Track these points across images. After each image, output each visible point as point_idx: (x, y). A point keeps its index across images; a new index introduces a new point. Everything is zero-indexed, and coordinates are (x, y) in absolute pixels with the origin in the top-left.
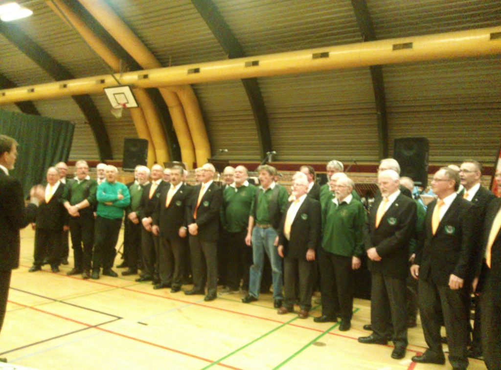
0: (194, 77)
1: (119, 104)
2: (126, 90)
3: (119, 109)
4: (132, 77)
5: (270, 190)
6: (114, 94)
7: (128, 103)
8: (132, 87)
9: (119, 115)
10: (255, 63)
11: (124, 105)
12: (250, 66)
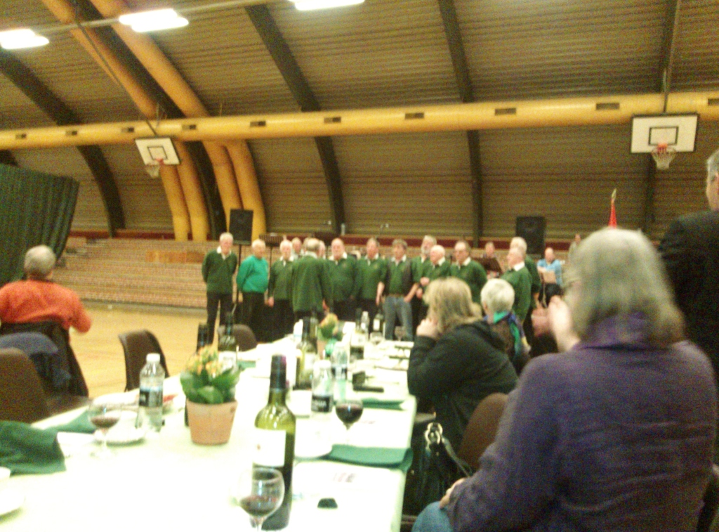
0: (259, 131)
2: (167, 143)
3: (155, 166)
4: (173, 126)
5: (402, 262)
6: (148, 148)
7: (167, 158)
9: (155, 173)
10: (337, 120)
11: (162, 161)
12: (330, 122)
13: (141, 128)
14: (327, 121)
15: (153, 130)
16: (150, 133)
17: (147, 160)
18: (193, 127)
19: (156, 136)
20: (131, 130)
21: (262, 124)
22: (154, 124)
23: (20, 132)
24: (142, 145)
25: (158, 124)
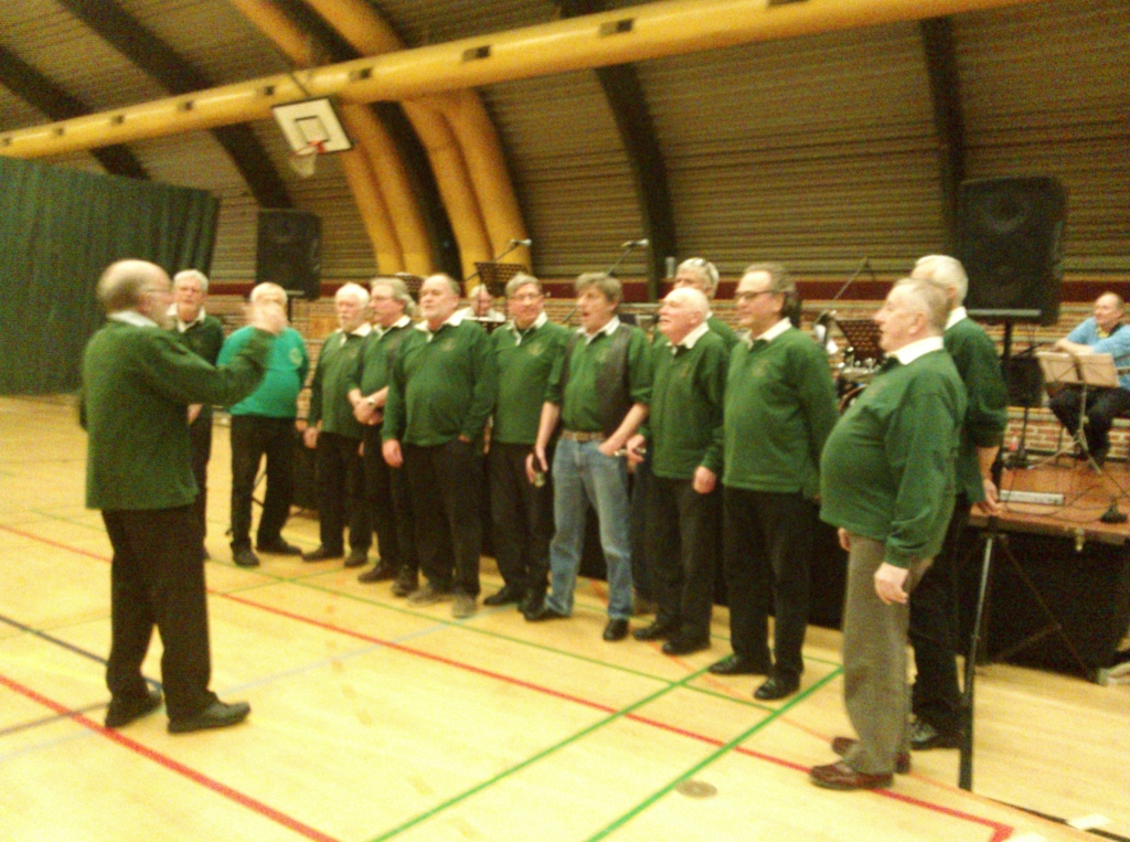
0: (479, 70)
1: (309, 143)
2: (322, 109)
3: (310, 155)
4: (335, 77)
5: (602, 335)
6: (298, 120)
7: (326, 141)
8: (337, 102)
9: (307, 170)
10: (625, 26)
11: (320, 145)
12: (611, 33)
13: (285, 86)
14: (606, 31)
15: (302, 87)
16: (297, 94)
17: (297, 144)
18: (366, 74)
19: (308, 98)
20: (270, 91)
21: (483, 53)
22: (302, 76)
23: (116, 113)
24: (285, 116)
25: (310, 76)
